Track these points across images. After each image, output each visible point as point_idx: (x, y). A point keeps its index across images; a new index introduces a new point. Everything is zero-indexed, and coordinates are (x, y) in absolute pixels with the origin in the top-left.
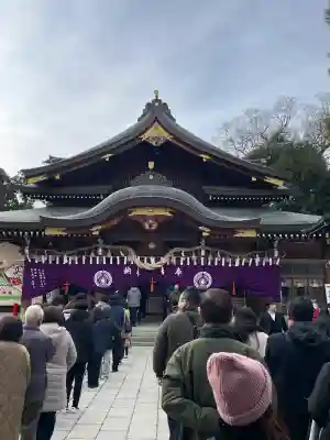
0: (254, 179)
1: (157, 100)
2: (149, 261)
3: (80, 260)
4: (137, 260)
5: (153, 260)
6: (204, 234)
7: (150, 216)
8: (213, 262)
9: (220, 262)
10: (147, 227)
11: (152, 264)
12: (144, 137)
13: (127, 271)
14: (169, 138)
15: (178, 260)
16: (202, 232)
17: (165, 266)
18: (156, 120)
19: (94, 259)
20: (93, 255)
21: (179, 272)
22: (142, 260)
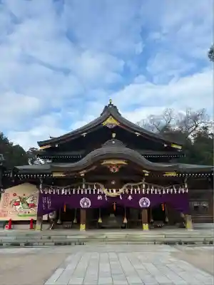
0: (165, 146)
1: (110, 104)
2: (112, 191)
3: (72, 192)
4: (105, 191)
5: (114, 191)
6: (146, 175)
7: (114, 164)
8: (150, 192)
9: (154, 192)
10: (112, 171)
11: (114, 193)
12: (104, 124)
13: (99, 198)
14: (118, 124)
15: (129, 191)
16: (144, 173)
17: (122, 194)
18: (111, 115)
19: (80, 191)
20: (79, 188)
21: (130, 198)
22: (108, 191)
